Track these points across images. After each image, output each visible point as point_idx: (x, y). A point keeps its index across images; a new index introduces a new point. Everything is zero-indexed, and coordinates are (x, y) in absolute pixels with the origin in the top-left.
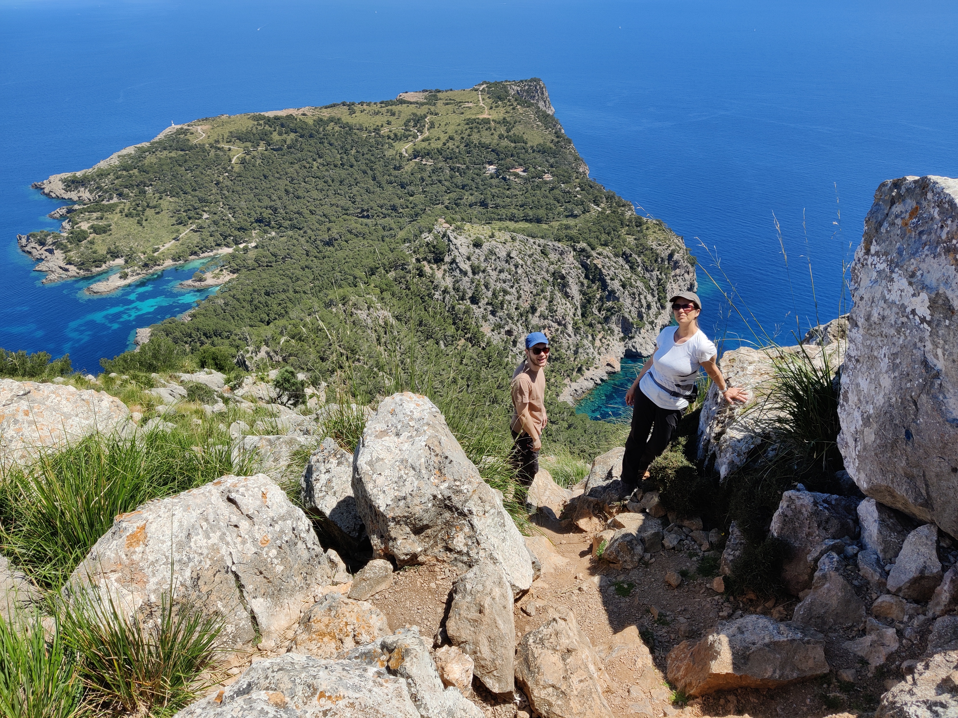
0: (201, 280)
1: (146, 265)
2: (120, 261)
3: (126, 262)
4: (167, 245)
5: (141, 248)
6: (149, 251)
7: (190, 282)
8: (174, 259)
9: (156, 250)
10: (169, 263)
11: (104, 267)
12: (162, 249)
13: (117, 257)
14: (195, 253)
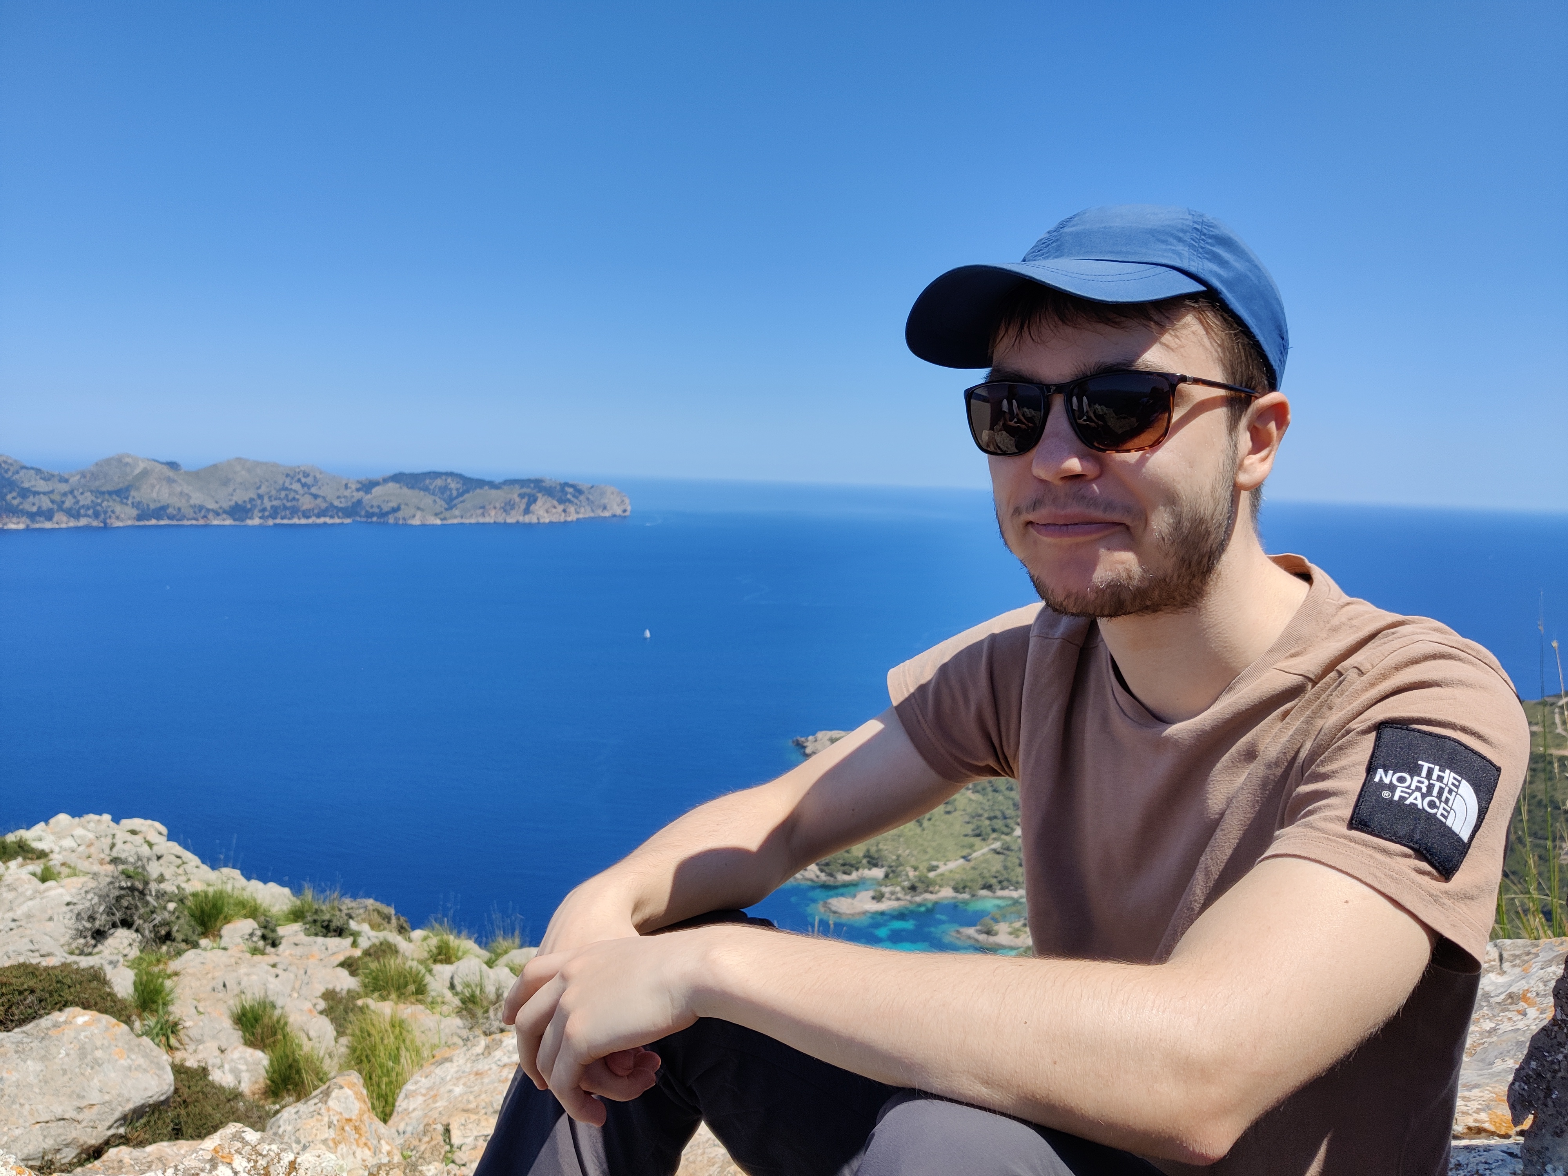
0: (989, 933)
1: (913, 888)
2: (878, 873)
3: (887, 876)
4: (952, 865)
5: (913, 861)
6: (923, 867)
7: (971, 931)
8: (956, 889)
9: (933, 868)
10: (946, 893)
11: (855, 876)
12: (943, 869)
13: (876, 865)
14: (989, 887)
